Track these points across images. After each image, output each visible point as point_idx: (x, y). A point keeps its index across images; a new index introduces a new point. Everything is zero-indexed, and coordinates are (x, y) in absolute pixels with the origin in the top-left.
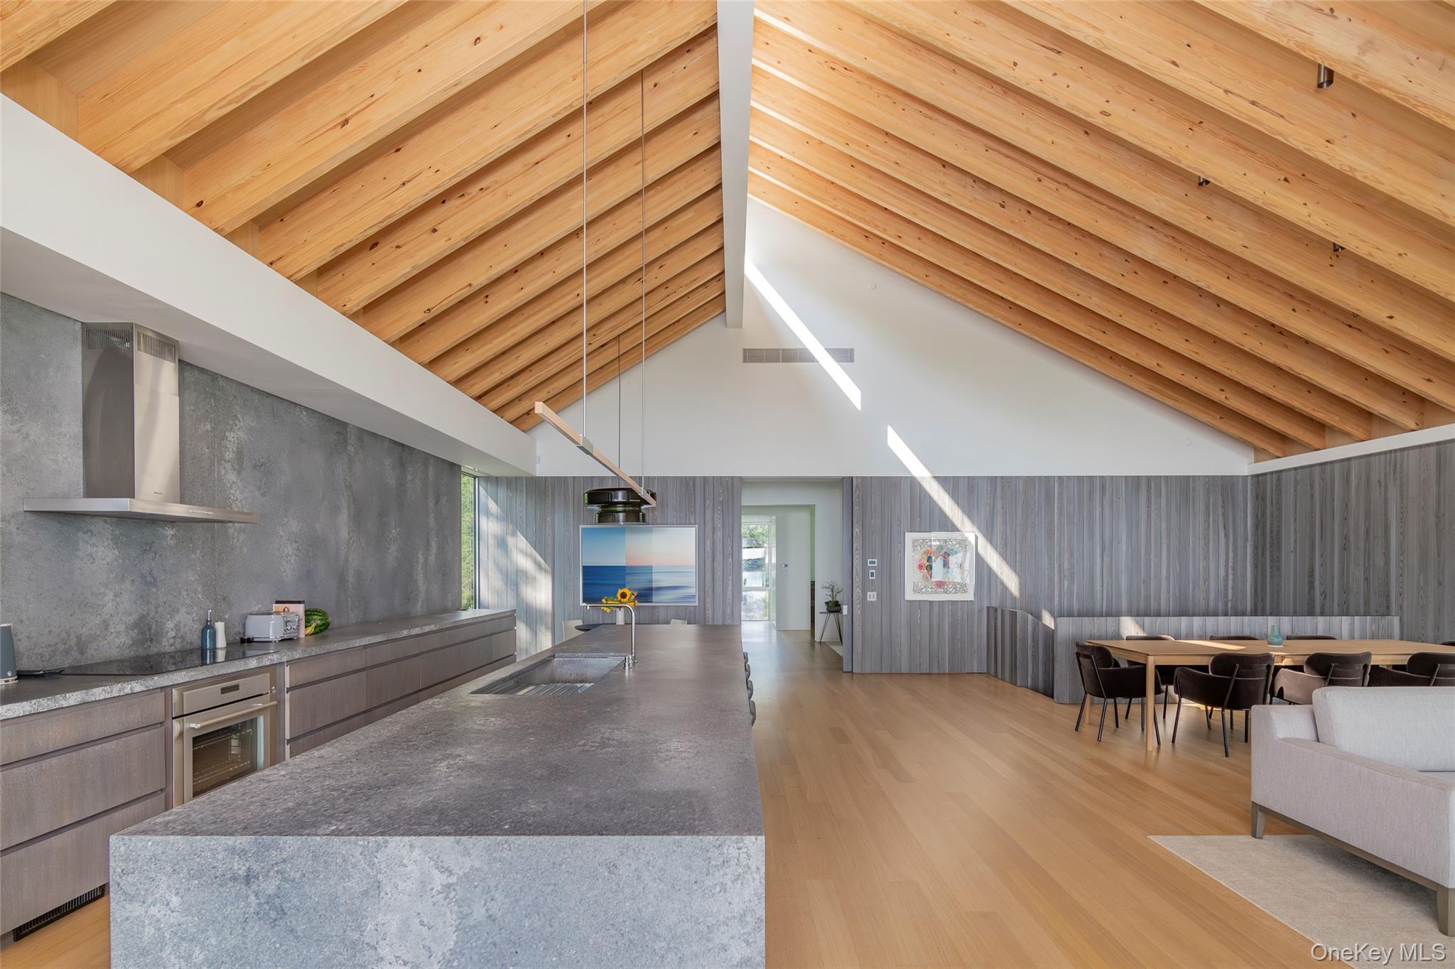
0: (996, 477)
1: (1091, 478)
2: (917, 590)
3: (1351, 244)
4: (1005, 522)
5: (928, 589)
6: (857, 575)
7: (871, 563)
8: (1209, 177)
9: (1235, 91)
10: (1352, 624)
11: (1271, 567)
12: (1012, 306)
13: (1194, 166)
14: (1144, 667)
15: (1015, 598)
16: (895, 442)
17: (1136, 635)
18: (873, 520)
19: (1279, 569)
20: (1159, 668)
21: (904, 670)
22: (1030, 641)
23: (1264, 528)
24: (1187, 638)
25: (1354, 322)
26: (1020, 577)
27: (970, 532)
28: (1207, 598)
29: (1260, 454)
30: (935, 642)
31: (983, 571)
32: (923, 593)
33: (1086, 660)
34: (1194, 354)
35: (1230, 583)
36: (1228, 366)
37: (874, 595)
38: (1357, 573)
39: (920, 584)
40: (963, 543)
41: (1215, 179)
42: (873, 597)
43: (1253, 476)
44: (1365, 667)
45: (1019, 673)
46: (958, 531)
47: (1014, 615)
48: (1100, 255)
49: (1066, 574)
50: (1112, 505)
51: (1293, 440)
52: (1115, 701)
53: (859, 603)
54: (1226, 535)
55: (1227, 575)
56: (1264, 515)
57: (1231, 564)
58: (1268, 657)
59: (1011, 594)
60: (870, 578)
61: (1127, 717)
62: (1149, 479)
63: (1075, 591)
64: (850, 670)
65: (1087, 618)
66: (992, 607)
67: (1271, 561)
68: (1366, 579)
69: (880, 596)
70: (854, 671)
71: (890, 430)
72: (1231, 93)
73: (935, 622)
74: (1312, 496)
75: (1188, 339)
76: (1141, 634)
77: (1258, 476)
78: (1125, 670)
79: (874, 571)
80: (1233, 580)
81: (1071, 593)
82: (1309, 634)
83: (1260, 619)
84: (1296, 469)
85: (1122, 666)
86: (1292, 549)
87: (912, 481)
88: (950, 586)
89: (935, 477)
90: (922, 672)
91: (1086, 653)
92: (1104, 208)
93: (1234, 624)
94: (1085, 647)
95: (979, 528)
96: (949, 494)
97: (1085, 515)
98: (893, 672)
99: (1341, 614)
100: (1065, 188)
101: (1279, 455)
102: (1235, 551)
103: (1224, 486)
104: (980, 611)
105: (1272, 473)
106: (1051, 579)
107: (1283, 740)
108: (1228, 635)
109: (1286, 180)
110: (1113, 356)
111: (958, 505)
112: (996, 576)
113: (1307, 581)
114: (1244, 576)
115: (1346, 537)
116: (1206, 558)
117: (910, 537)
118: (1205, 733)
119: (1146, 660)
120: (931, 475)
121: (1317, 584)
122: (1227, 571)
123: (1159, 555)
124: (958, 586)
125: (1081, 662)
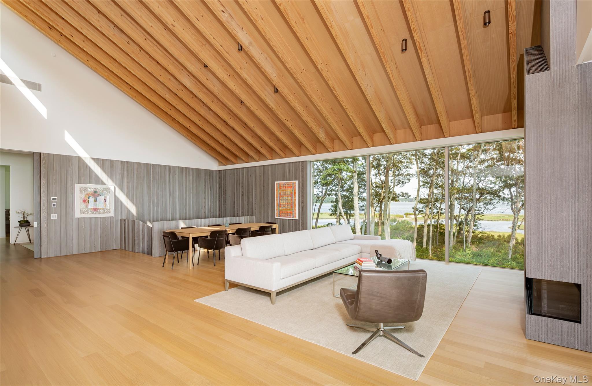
0: (124, 161)
1: (165, 166)
2: (82, 212)
3: (245, 102)
4: (128, 182)
5: (89, 212)
6: (44, 205)
7: (53, 199)
8: (208, 65)
9: (216, 39)
10: (245, 219)
11: (224, 201)
12: (132, 88)
13: (203, 59)
14: (188, 238)
15: (134, 215)
16: (69, 138)
17: (184, 227)
18: (55, 177)
19: (226, 202)
20: (193, 238)
21: (75, 252)
22: (141, 232)
23: (221, 188)
24: (200, 227)
25: (245, 126)
26: (136, 206)
27: (111, 185)
28: (205, 212)
29: (221, 163)
30: (93, 237)
31: (118, 202)
32: (86, 214)
33: (167, 238)
34: (201, 126)
35: (212, 206)
36: (212, 132)
37: (55, 216)
38: (245, 203)
39: (84, 210)
40: (108, 190)
41: (209, 66)
42: (55, 217)
43: (218, 171)
44: (250, 231)
45: (136, 247)
46: (105, 184)
47: (134, 222)
48: (170, 79)
49: (156, 204)
50: (173, 177)
51: (230, 160)
52: (177, 253)
53: (45, 221)
54: (211, 190)
55: (211, 204)
56: (221, 184)
57: (212, 200)
58: (226, 231)
59: (132, 213)
60: (53, 207)
61: (181, 258)
62: (186, 168)
63: (159, 211)
64: (39, 257)
65: (165, 221)
66: (123, 219)
67: (224, 199)
68: (248, 205)
69: (60, 217)
70: (42, 257)
71: (66, 133)
72: (215, 40)
73: (93, 228)
74: (234, 178)
75: (200, 120)
76: (185, 226)
77: (219, 171)
78: (181, 240)
79: (56, 203)
80: (213, 206)
81: (157, 212)
82: (235, 223)
83: (220, 219)
84: (230, 169)
85: (180, 239)
86: (229, 195)
87: (79, 159)
88: (101, 210)
89: (92, 158)
90: (86, 252)
91: (167, 235)
92: (171, 61)
93: (214, 221)
94: (166, 233)
95: (116, 184)
96: (100, 167)
97: (163, 181)
98: (68, 254)
99: (242, 216)
100: (156, 47)
101: (226, 164)
102: (213, 196)
103: (210, 173)
104: (117, 221)
105: (223, 170)
106: (149, 206)
107: (234, 257)
108: (213, 225)
109: (229, 75)
110: (174, 119)
111: (105, 173)
112: (125, 206)
113: (233, 206)
114: (216, 205)
115: (243, 192)
116: (205, 198)
117: (78, 186)
118: (207, 259)
119: (189, 236)
120: (89, 157)
121: (236, 207)
122: (211, 203)
123: (190, 198)
124: (106, 210)
125: (165, 239)
